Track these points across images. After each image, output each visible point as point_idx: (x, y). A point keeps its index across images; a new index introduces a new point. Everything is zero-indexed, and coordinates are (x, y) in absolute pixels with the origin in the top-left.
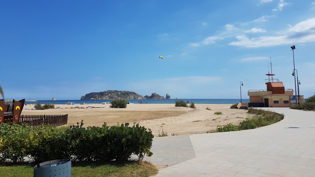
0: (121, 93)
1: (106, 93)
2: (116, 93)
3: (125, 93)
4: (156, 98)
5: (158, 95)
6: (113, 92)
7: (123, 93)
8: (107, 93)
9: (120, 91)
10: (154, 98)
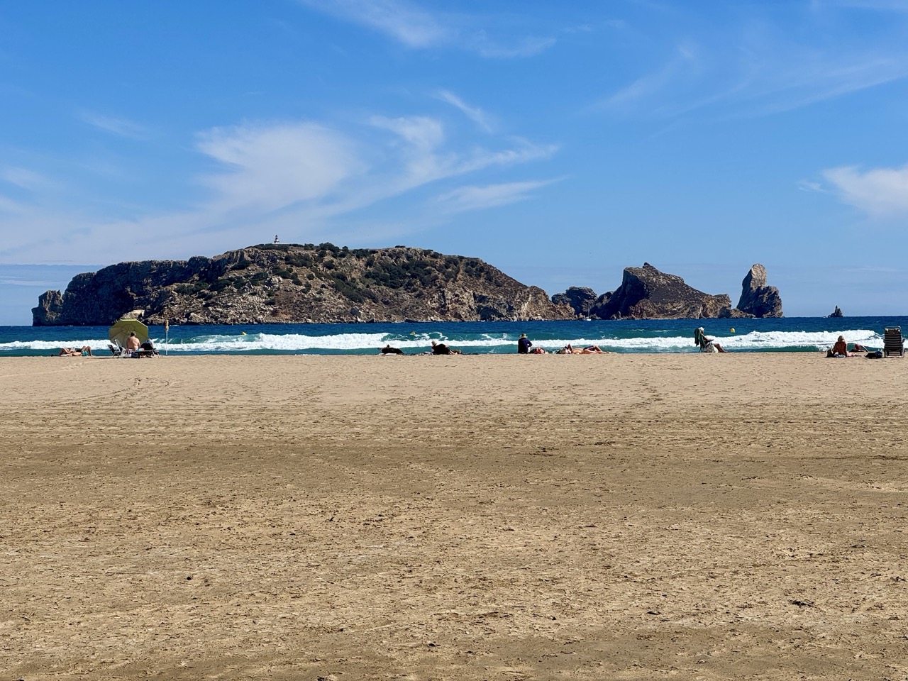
0: (369, 264)
1: (243, 265)
2: (329, 266)
3: (405, 267)
4: (662, 311)
5: (677, 288)
6: (304, 262)
7: (386, 267)
8: (253, 270)
9: (360, 254)
10: (646, 305)
